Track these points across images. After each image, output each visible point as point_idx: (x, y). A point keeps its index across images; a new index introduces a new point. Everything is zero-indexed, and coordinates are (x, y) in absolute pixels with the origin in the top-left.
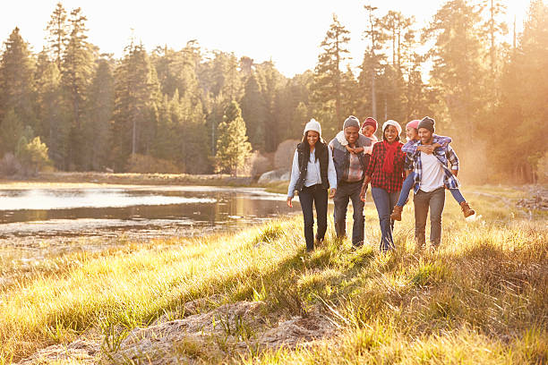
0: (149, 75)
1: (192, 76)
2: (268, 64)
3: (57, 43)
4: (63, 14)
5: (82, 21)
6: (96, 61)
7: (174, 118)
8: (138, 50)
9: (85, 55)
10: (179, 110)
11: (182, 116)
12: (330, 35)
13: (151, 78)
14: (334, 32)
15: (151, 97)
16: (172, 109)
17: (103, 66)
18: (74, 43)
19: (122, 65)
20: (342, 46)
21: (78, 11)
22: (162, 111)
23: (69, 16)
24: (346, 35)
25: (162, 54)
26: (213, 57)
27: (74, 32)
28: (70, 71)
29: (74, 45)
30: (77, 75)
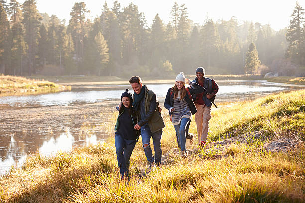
0: (215, 32)
1: (234, 32)
3: (175, 19)
4: (177, 7)
5: (186, 10)
6: (192, 27)
7: (227, 50)
8: (210, 21)
9: (187, 24)
10: (228, 47)
11: (230, 49)
12: (295, 11)
14: (297, 10)
15: (216, 41)
16: (225, 47)
18: (182, 19)
19: (203, 28)
20: (301, 16)
21: (184, 5)
22: (221, 48)
23: (180, 8)
24: (303, 11)
25: (221, 23)
26: (243, 23)
27: (182, 15)
28: (181, 32)
29: (182, 21)
30: (184, 33)
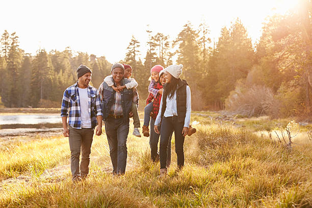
2: (103, 57)
13: (49, 64)
17: (27, 59)
